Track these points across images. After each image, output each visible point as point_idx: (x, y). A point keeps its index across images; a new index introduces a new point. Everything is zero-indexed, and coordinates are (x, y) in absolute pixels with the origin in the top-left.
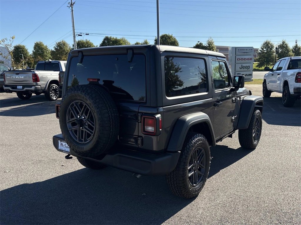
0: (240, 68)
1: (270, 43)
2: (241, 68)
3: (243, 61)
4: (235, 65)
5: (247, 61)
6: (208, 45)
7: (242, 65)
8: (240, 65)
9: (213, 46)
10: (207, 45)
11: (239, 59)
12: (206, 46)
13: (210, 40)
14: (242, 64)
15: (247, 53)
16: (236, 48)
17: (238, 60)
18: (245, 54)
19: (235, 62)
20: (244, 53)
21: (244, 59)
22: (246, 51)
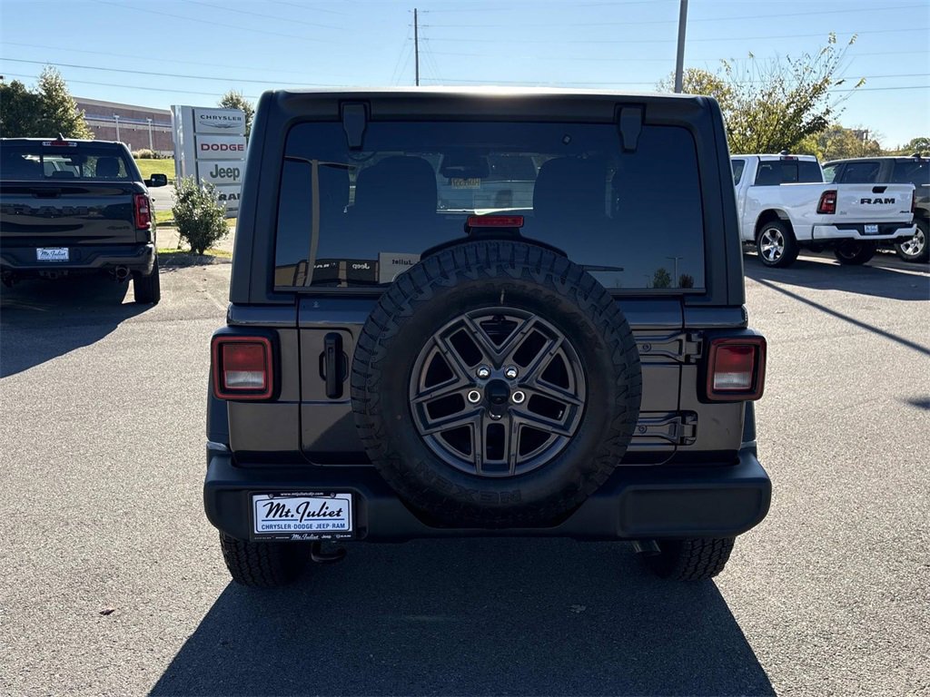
0: (211, 173)
1: (242, 100)
2: (214, 174)
3: (219, 154)
4: (197, 164)
5: (228, 153)
6: (44, 93)
7: (216, 166)
8: (211, 166)
9: (63, 97)
10: (40, 90)
11: (206, 147)
12: (36, 95)
13: (51, 75)
14: (217, 163)
15: (226, 127)
16: (193, 110)
17: (202, 149)
18: (223, 130)
19: (196, 157)
20: (220, 126)
21: (220, 147)
22: (225, 122)
